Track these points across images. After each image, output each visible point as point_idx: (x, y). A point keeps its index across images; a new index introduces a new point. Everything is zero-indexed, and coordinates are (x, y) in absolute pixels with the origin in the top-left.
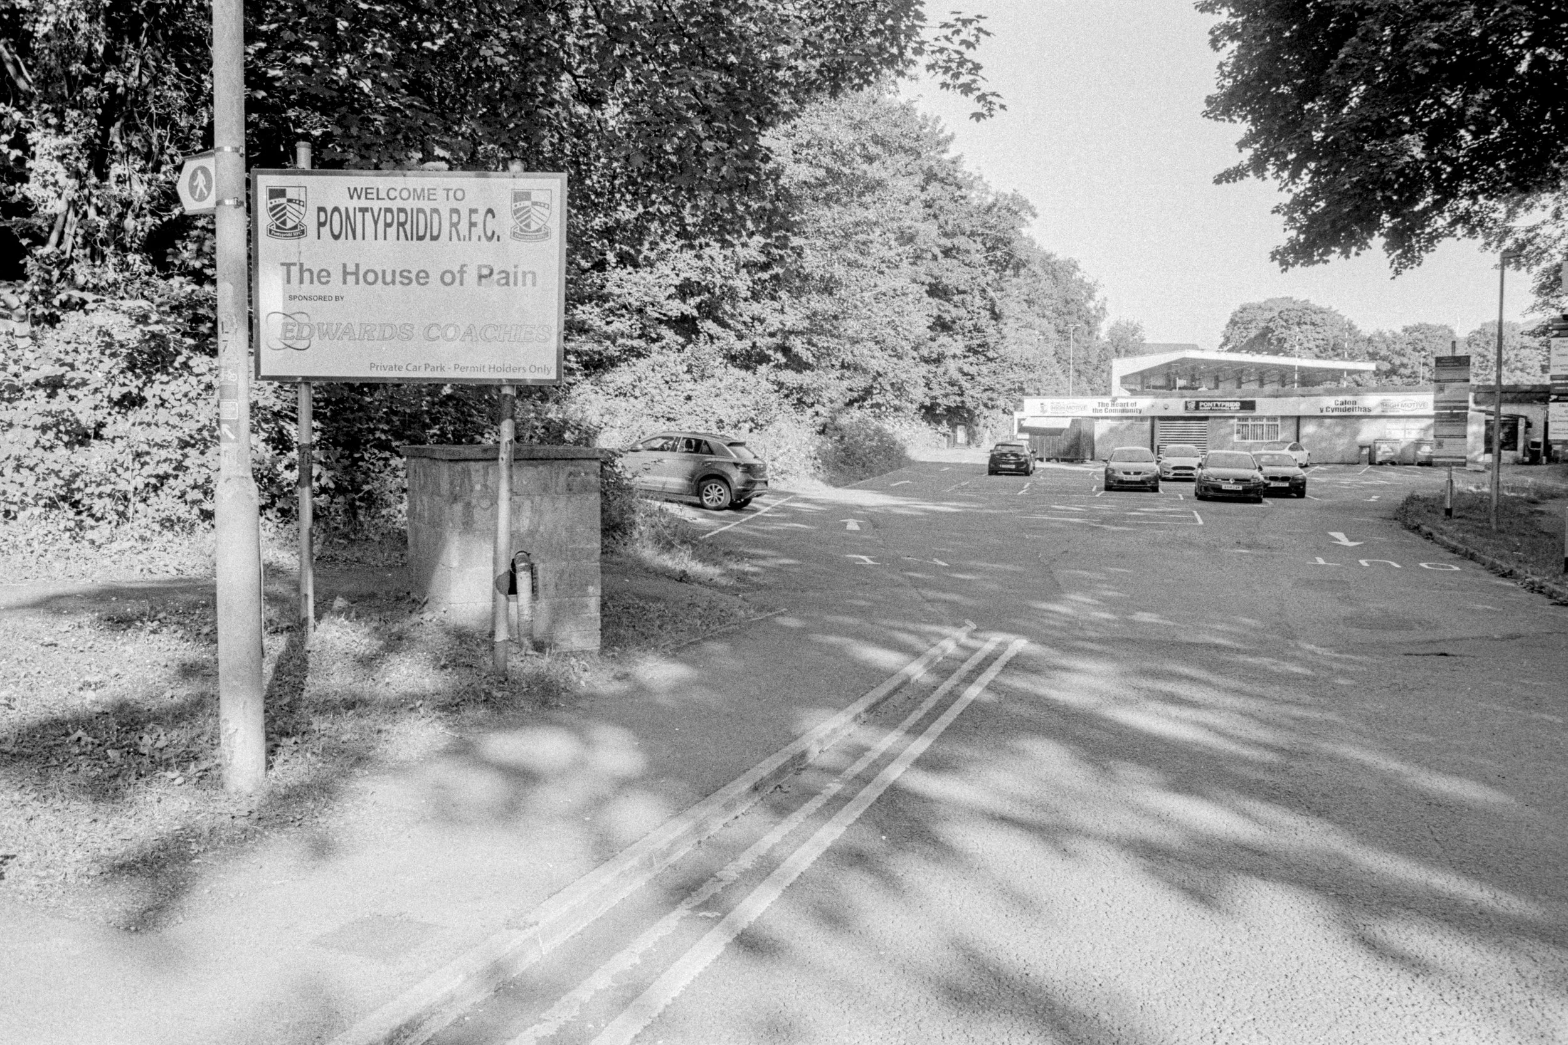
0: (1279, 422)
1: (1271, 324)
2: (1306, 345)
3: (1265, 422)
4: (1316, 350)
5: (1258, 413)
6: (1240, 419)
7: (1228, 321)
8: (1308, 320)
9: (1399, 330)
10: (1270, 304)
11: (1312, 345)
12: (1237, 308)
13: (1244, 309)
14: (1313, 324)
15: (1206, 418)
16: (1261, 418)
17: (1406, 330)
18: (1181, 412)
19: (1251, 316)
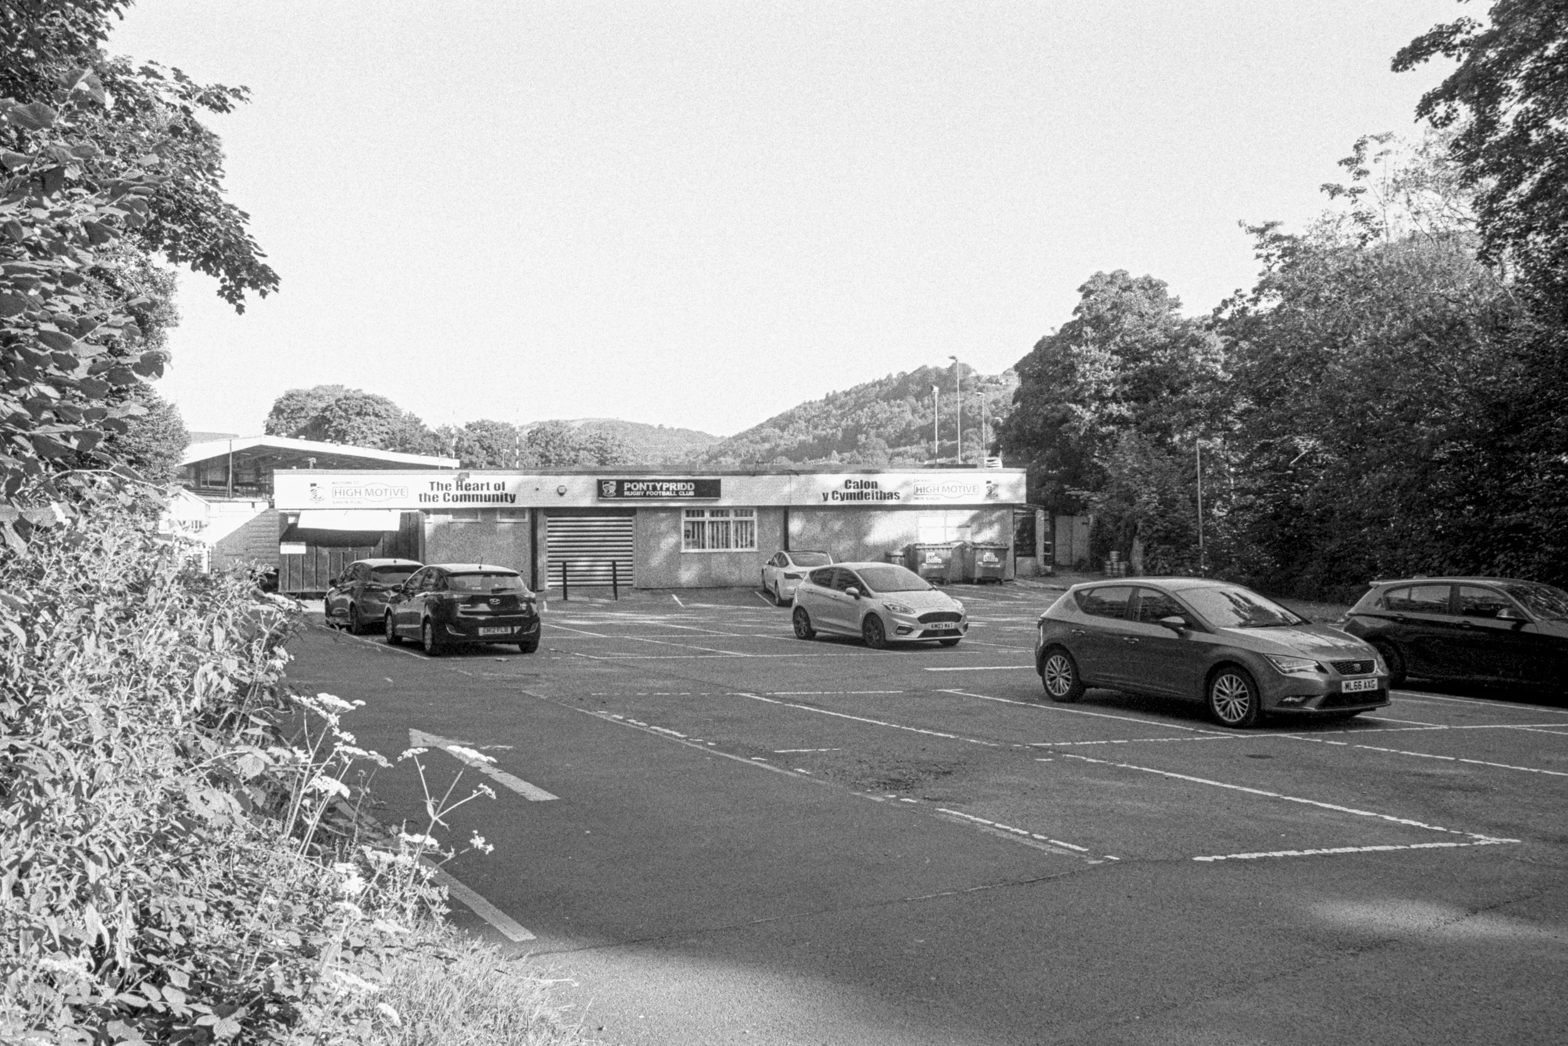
0: (755, 517)
1: (328, 413)
2: (371, 439)
3: (732, 517)
4: (381, 444)
5: (724, 502)
6: (690, 512)
7: (271, 409)
8: (370, 410)
9: (462, 426)
10: (321, 392)
11: (376, 439)
12: (282, 395)
13: (290, 397)
14: (377, 415)
15: (632, 511)
16: (723, 511)
17: (469, 426)
18: (587, 502)
19: (300, 405)
